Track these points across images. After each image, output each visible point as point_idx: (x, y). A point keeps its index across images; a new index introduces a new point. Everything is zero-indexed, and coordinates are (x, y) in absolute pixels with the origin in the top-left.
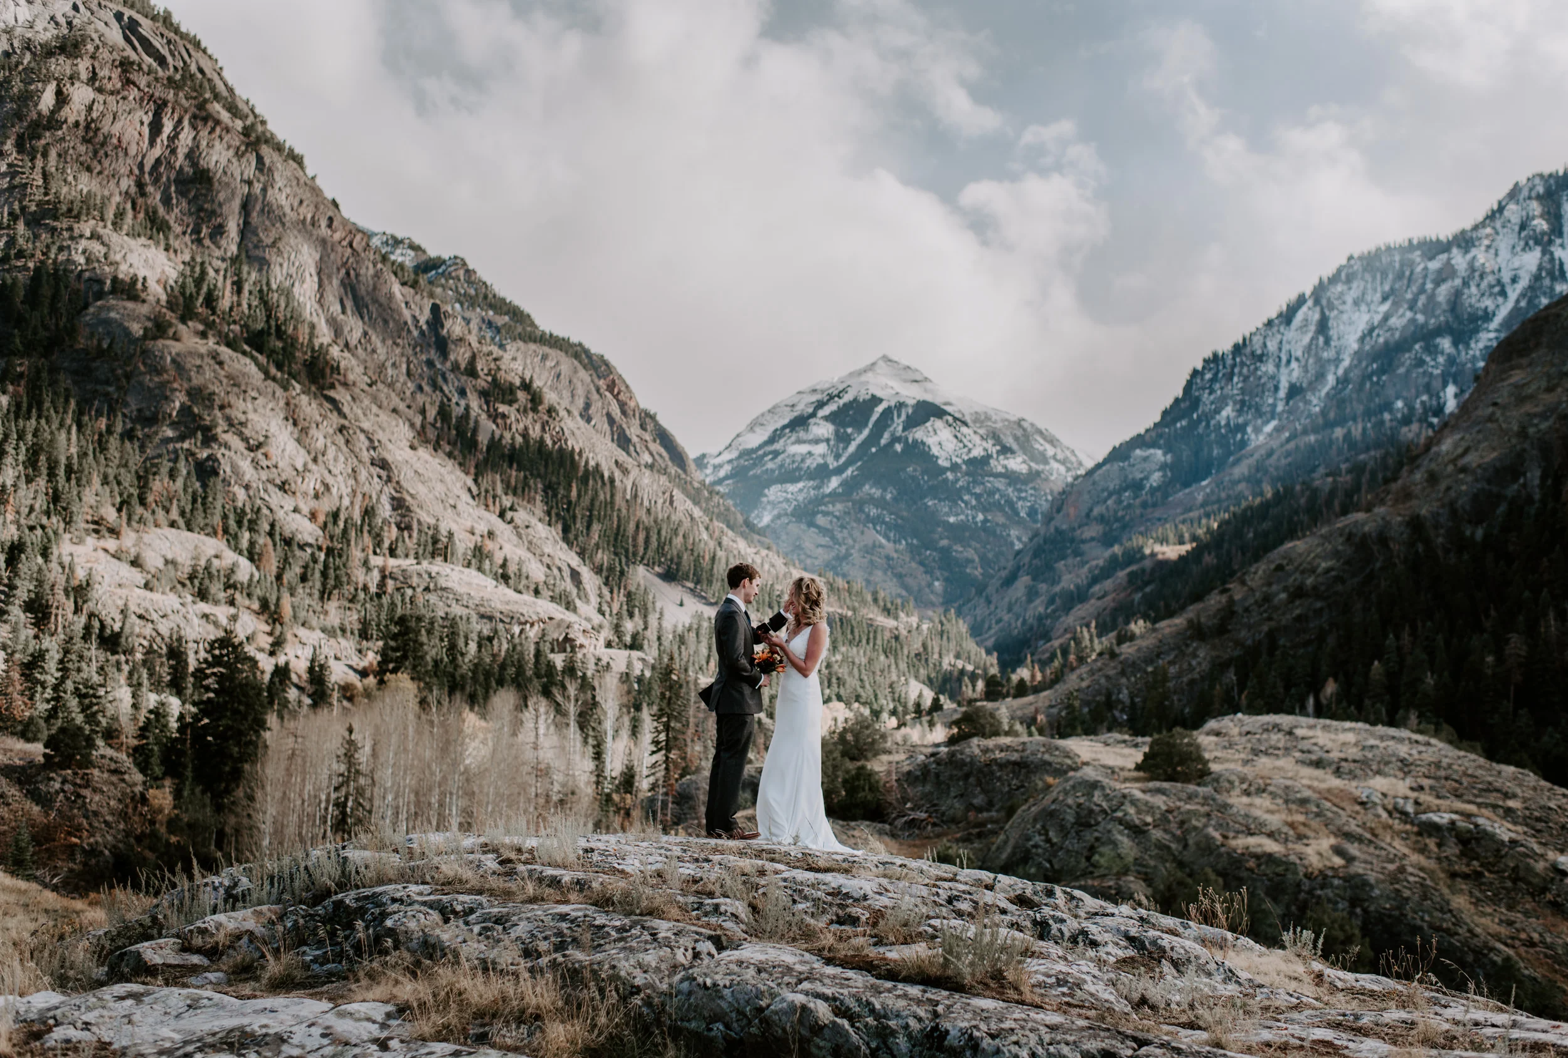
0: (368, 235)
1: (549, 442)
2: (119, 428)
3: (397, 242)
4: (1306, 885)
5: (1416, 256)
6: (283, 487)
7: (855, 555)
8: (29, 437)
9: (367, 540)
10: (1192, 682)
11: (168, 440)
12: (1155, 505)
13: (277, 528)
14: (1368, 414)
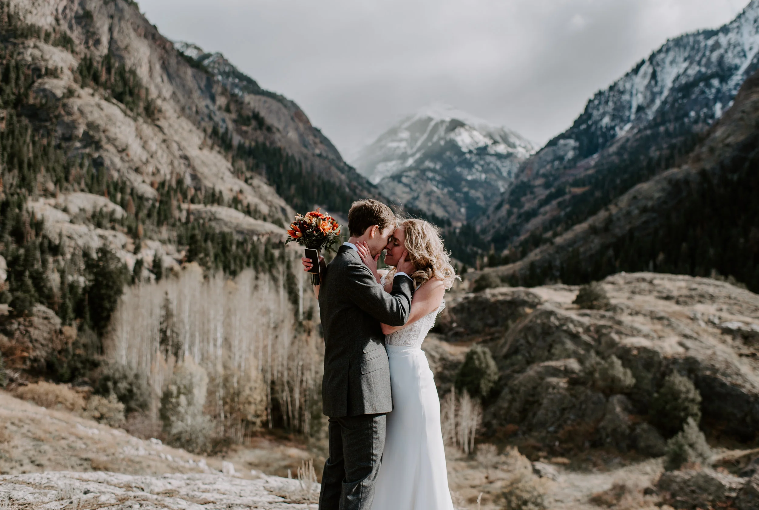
0: (172, 43)
1: (268, 144)
2: (53, 143)
3: (187, 46)
4: (664, 363)
5: (701, 38)
6: (137, 170)
7: (422, 196)
8: (9, 149)
9: (179, 196)
10: (591, 256)
11: (78, 149)
12: (570, 168)
13: (135, 192)
14: (677, 119)
